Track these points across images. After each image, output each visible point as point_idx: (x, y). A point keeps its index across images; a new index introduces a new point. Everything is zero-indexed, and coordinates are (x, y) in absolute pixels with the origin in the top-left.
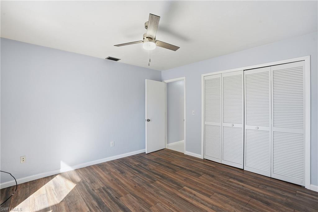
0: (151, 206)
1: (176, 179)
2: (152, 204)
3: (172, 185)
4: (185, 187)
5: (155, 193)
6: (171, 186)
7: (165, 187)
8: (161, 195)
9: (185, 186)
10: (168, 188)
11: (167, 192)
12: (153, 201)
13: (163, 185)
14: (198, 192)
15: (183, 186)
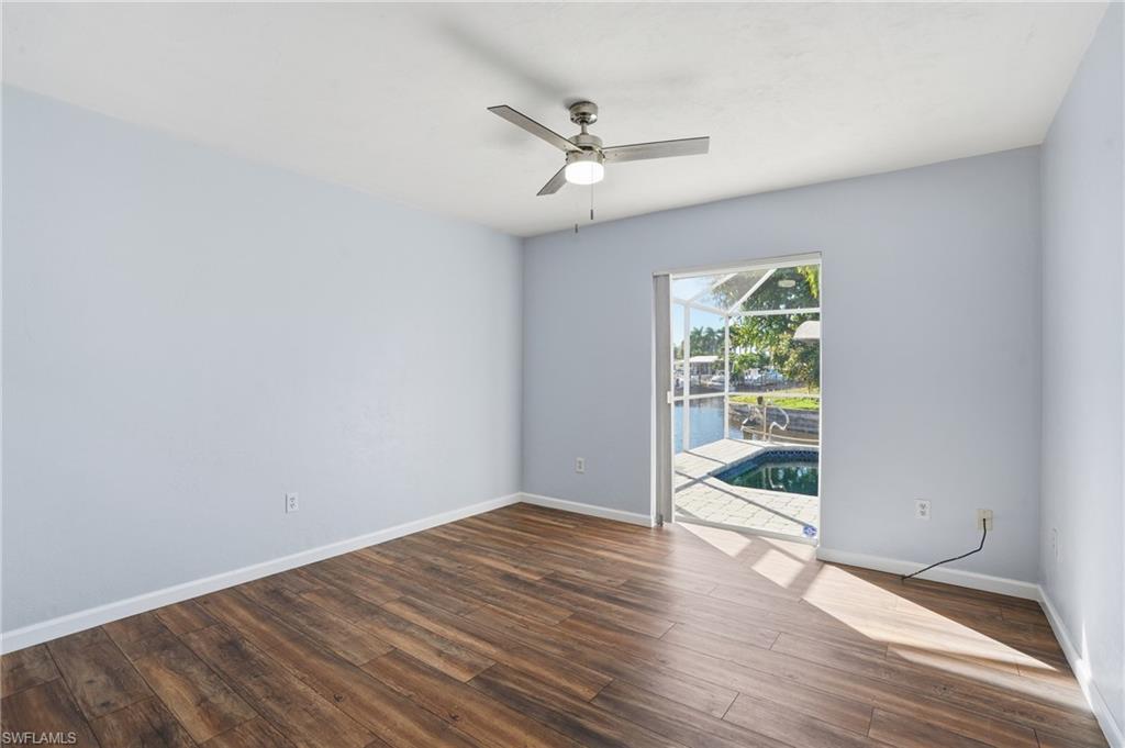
0: (571, 617)
1: (497, 722)
2: (573, 621)
3: (520, 683)
4: (465, 677)
5: (576, 648)
6: (523, 679)
7: (546, 673)
8: (554, 644)
9: (465, 685)
10: (532, 668)
11: (536, 656)
12: (571, 627)
13: (558, 680)
14: (423, 664)
15: (474, 684)
